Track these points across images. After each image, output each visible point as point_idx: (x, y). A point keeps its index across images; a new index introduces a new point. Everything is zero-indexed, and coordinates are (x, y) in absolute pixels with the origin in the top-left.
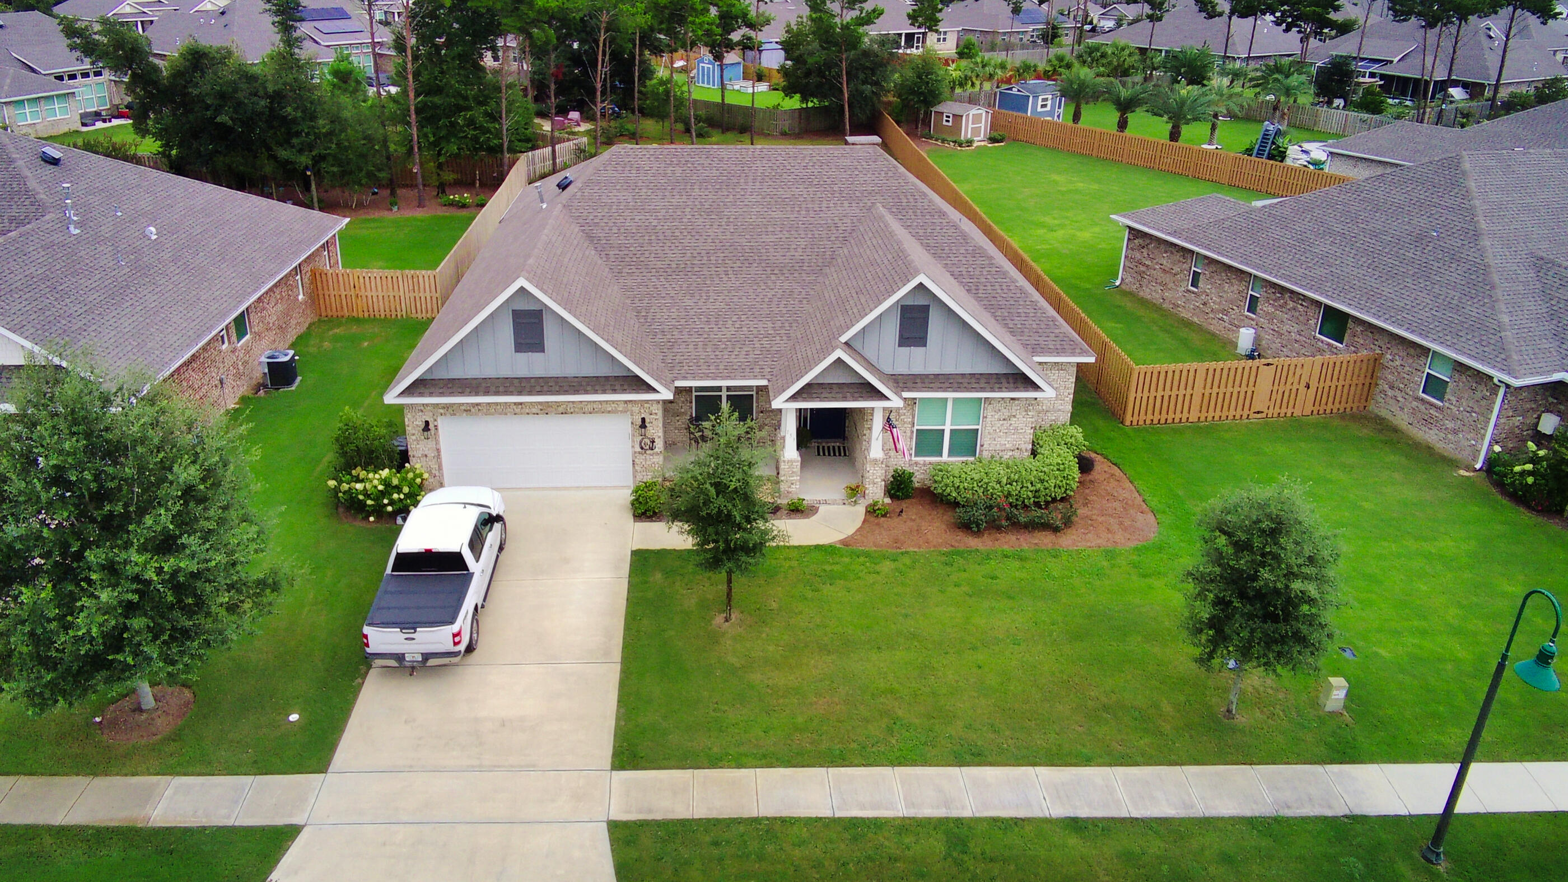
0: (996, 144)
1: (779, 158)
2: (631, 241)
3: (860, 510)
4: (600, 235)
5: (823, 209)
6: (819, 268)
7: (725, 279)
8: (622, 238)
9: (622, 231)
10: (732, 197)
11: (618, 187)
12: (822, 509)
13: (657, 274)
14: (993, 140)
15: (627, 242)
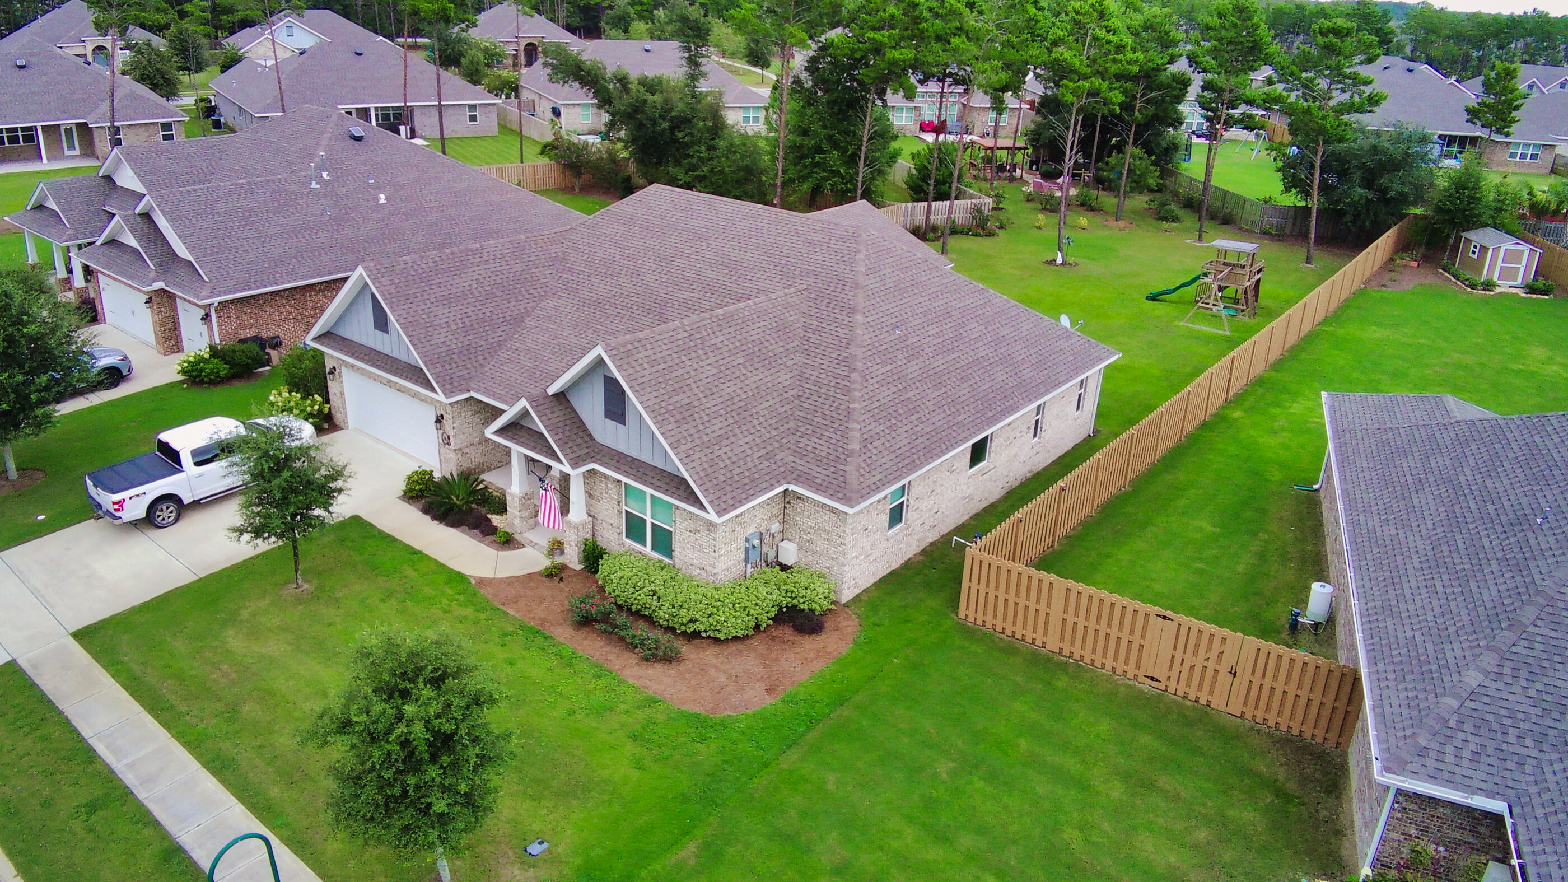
0: (1534, 296)
14: (1531, 289)
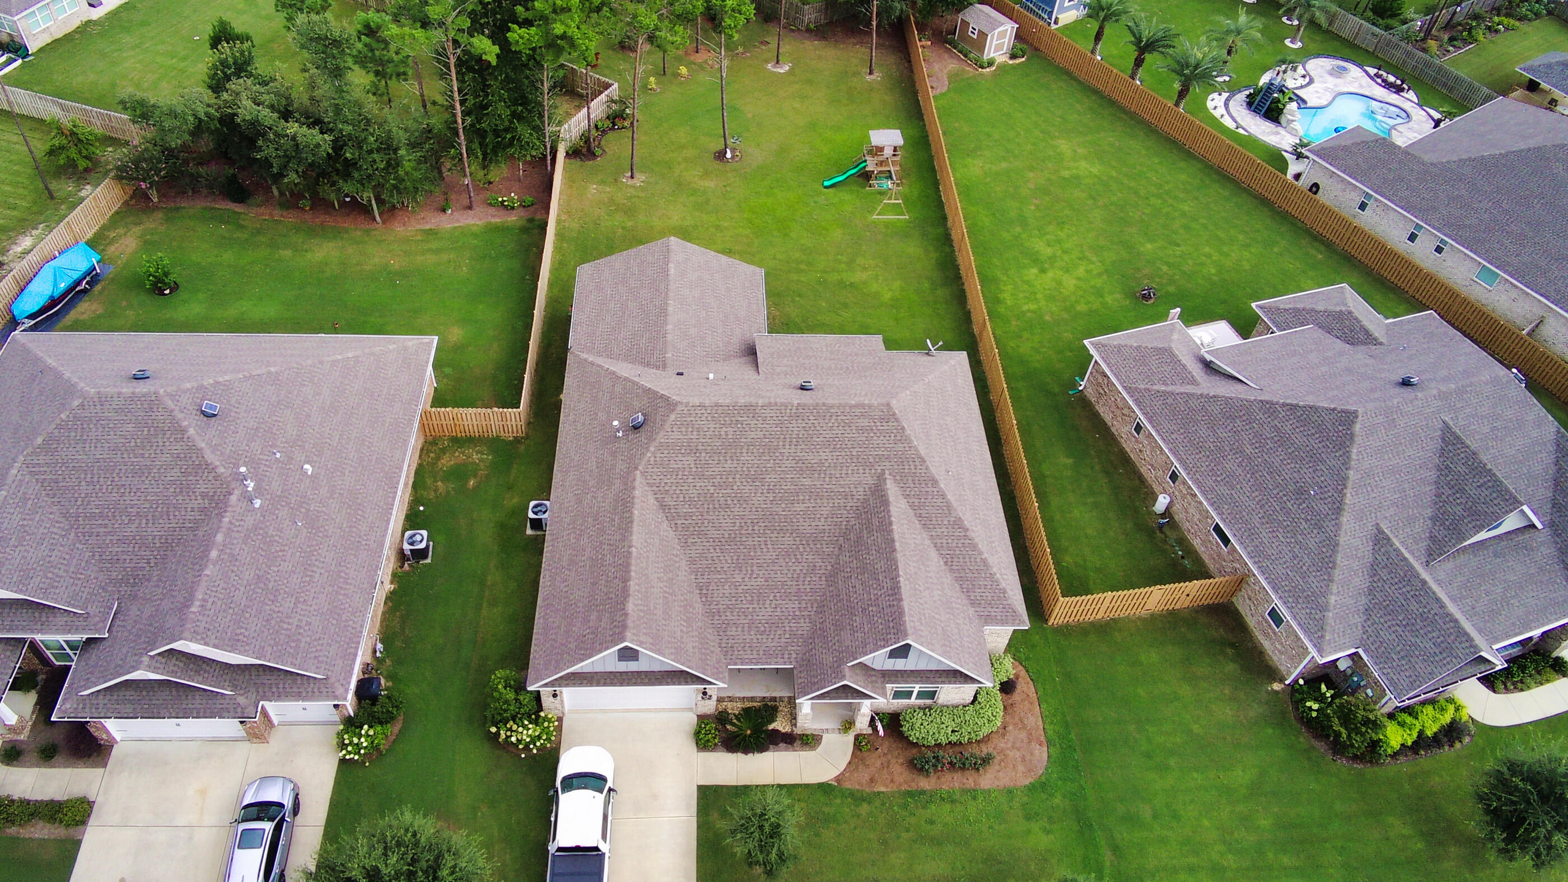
0: (1017, 61)
1: (811, 418)
2: (694, 510)
3: (850, 738)
4: (670, 503)
5: (843, 475)
6: (835, 539)
7: (765, 550)
8: (687, 506)
9: (687, 499)
10: (772, 461)
11: (683, 451)
12: (826, 737)
13: (714, 544)
14: (1014, 56)
15: (690, 511)
